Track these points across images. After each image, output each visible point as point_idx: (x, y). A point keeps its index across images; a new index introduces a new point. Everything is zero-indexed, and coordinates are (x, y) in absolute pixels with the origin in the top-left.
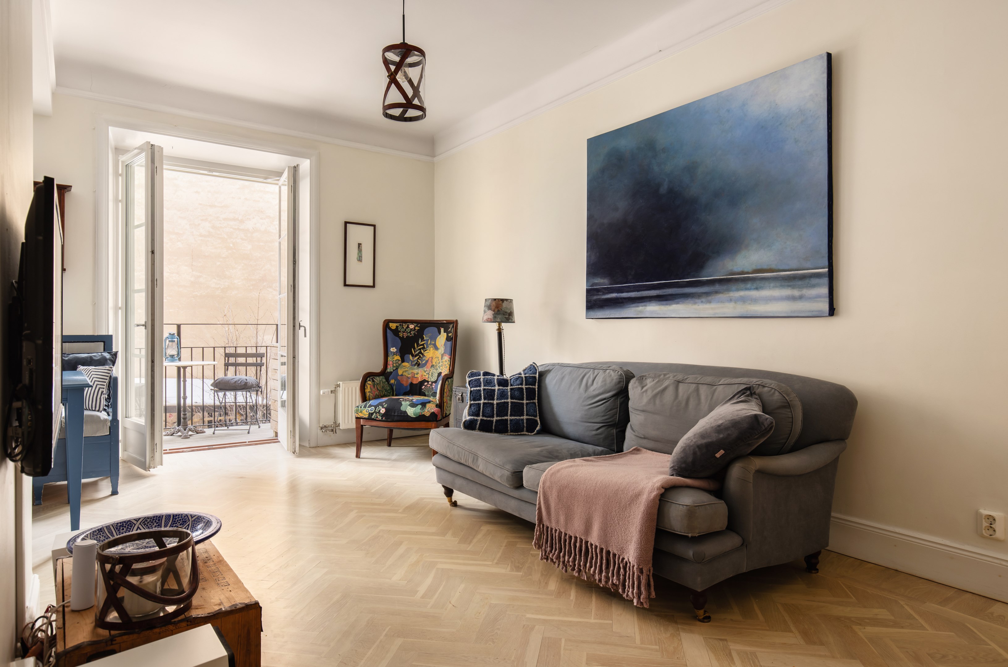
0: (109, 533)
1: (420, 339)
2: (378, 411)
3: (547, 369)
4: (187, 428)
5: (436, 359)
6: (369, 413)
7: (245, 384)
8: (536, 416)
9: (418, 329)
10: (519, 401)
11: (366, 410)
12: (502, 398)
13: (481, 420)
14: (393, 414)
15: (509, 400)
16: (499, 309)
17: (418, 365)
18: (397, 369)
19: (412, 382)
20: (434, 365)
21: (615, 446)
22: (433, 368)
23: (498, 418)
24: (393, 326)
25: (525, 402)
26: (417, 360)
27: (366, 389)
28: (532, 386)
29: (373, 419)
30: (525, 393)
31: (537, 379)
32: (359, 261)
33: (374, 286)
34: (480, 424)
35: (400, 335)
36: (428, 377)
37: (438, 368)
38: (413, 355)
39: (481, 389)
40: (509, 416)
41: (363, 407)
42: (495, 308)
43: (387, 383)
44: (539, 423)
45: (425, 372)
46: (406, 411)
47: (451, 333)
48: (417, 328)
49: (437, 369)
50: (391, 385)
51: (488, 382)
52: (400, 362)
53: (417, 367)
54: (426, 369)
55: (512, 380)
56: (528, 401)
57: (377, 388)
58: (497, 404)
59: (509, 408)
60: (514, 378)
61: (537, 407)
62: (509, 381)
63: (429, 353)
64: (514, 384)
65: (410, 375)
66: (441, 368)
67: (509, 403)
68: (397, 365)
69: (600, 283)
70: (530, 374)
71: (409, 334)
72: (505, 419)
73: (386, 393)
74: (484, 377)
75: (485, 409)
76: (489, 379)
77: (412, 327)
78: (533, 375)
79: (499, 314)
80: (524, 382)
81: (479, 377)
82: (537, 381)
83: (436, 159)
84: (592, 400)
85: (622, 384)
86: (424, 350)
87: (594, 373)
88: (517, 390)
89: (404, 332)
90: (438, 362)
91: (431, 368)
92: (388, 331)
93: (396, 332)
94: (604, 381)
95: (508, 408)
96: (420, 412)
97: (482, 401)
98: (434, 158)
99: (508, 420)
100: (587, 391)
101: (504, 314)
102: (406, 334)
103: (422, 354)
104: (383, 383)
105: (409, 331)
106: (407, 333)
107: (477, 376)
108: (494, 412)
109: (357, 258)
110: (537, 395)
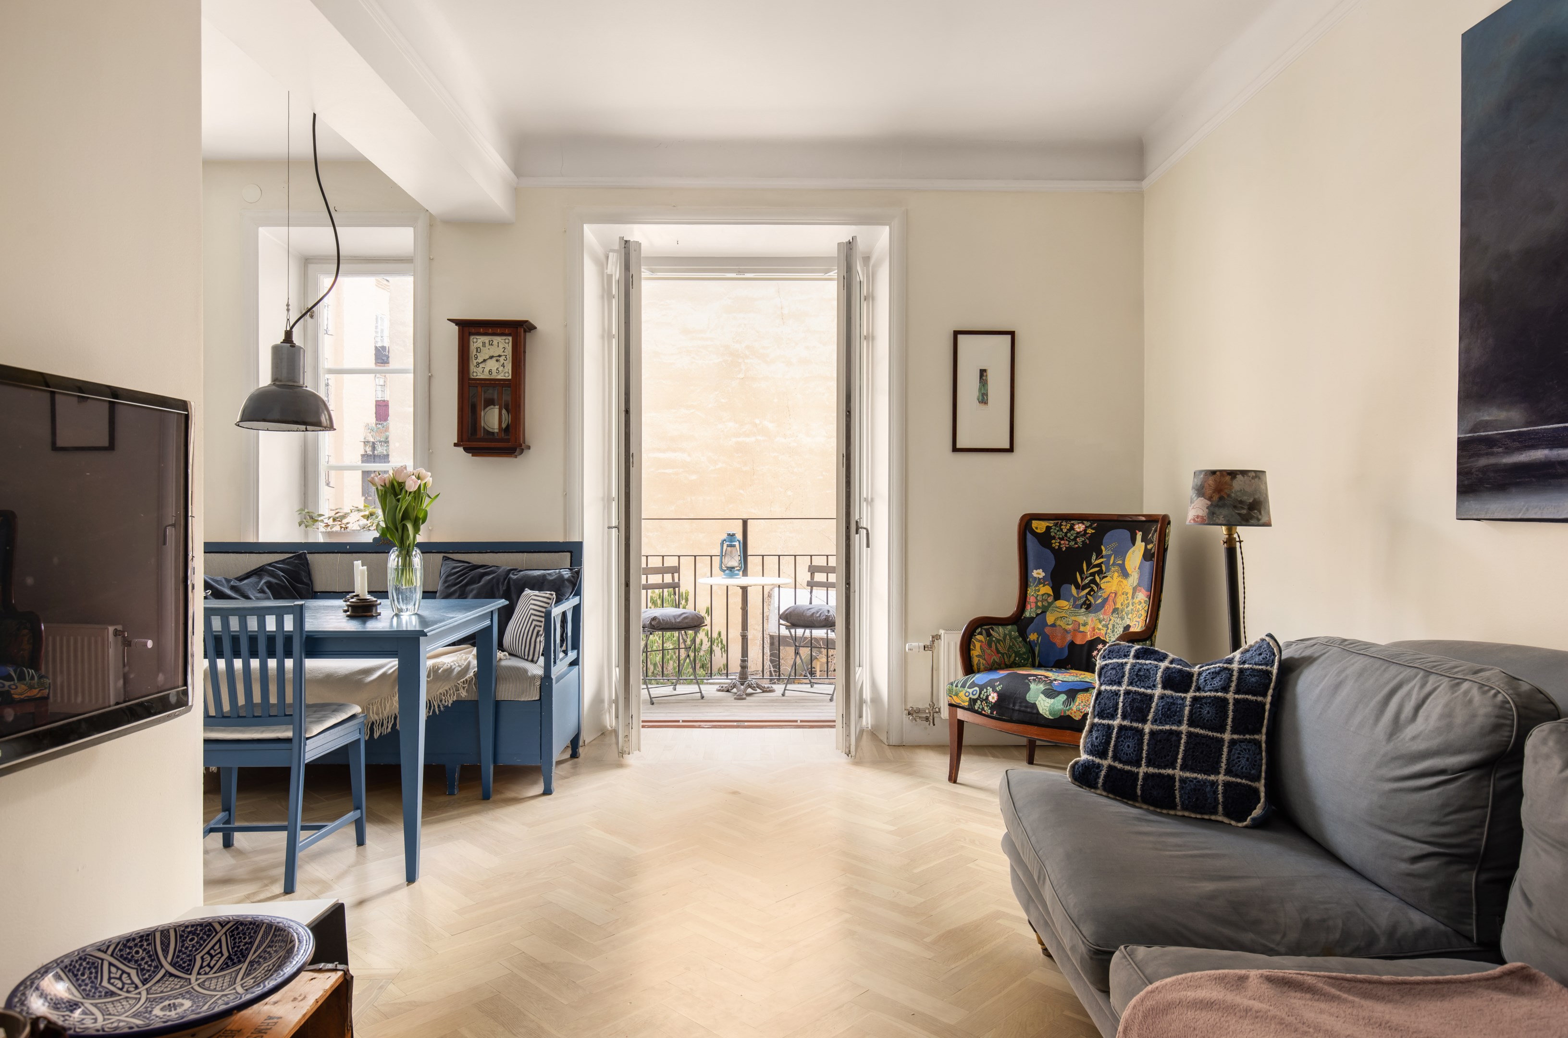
0: (161, 944)
1: (1094, 554)
2: (984, 698)
3: (1307, 653)
4: (746, 683)
5: (1123, 596)
6: (970, 698)
7: (825, 618)
8: (1257, 779)
9: (1092, 533)
10: (1210, 733)
11: (964, 692)
12: (1165, 720)
13: (1110, 767)
14: (1011, 706)
15: (1184, 728)
16: (1222, 494)
17: (1088, 606)
18: (1044, 612)
19: (1072, 641)
20: (1118, 608)
21: (1471, 924)
22: (1117, 616)
23: (1151, 770)
24: (1040, 526)
25: (1227, 736)
26: (1086, 597)
27: (973, 650)
28: (1254, 695)
29: (976, 712)
30: (1231, 714)
31: (1274, 678)
32: (982, 403)
33: (1011, 450)
34: (1105, 776)
35: (1054, 545)
36: (1106, 634)
37: (1125, 615)
38: (1078, 587)
39: (1119, 691)
40: (1178, 768)
41: (959, 685)
42: (1214, 492)
43: (1021, 639)
44: (1262, 800)
45: (1100, 622)
46: (1035, 704)
47: (1152, 542)
48: (1090, 531)
49: (1122, 619)
50: (1031, 646)
51: (1141, 676)
52: (1050, 599)
53: (1085, 610)
54: (1102, 616)
55: (1204, 674)
56: (1235, 737)
57: (997, 649)
58: (1152, 733)
59: (1182, 748)
60: (1208, 672)
61: (1264, 754)
62: (1195, 678)
63: (1111, 584)
64: (1204, 687)
65: (1070, 627)
66: (1130, 616)
67: (1184, 736)
68: (1045, 604)
69: (1496, 420)
70: (1256, 664)
71: (1072, 543)
72: (1169, 775)
73: (1017, 659)
74: (1134, 661)
75: (1122, 741)
76: (1145, 667)
77: (1079, 528)
78: (1264, 667)
79: (1223, 506)
80: (1233, 684)
81: (1124, 660)
82: (1272, 685)
83: (1145, 183)
84: (1406, 766)
85: (1507, 734)
86: (1101, 576)
87: (1423, 686)
88: (1210, 704)
89: (1062, 539)
90: (1126, 602)
91: (1112, 614)
92: (1029, 536)
93: (1045, 539)
94: (1448, 715)
95: (1178, 747)
96: (1062, 710)
97: (1117, 722)
98: (1143, 182)
99: (1175, 778)
100: (1395, 737)
101: (1235, 507)
102: (1067, 543)
103: (1097, 585)
104: (1011, 640)
105: (1072, 538)
106: (1069, 542)
107: (1120, 657)
108: (1142, 753)
109: (978, 397)
110: (1266, 721)
